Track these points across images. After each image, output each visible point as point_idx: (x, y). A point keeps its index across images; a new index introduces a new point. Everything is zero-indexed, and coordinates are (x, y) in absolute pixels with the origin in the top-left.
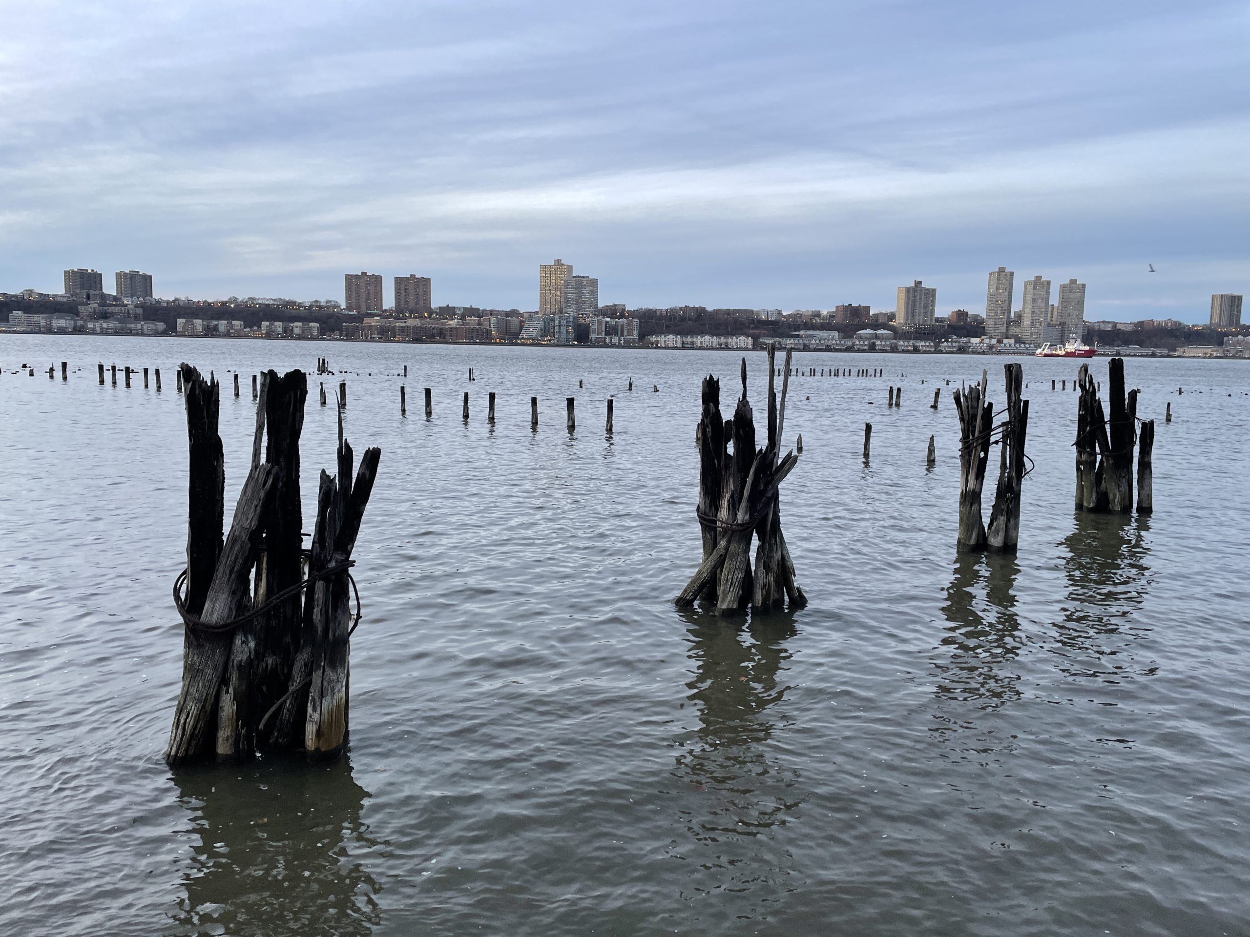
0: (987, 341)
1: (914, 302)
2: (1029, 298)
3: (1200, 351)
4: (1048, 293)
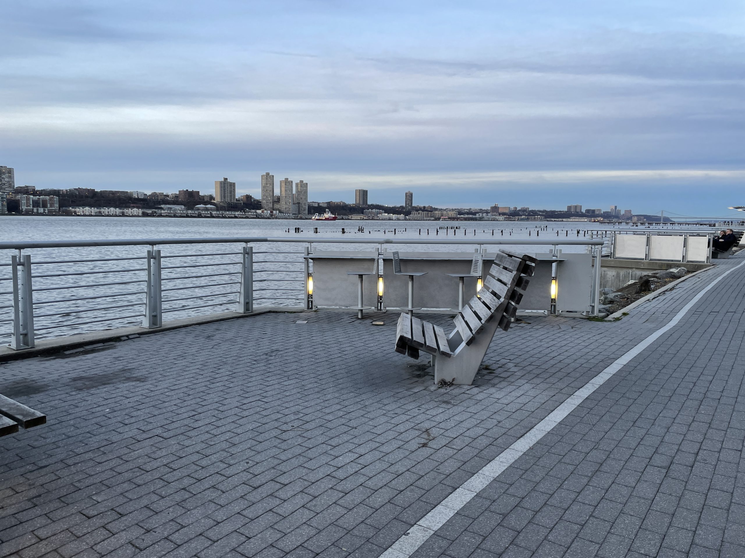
0: (265, 211)
1: (224, 190)
2: (283, 189)
4: (291, 187)
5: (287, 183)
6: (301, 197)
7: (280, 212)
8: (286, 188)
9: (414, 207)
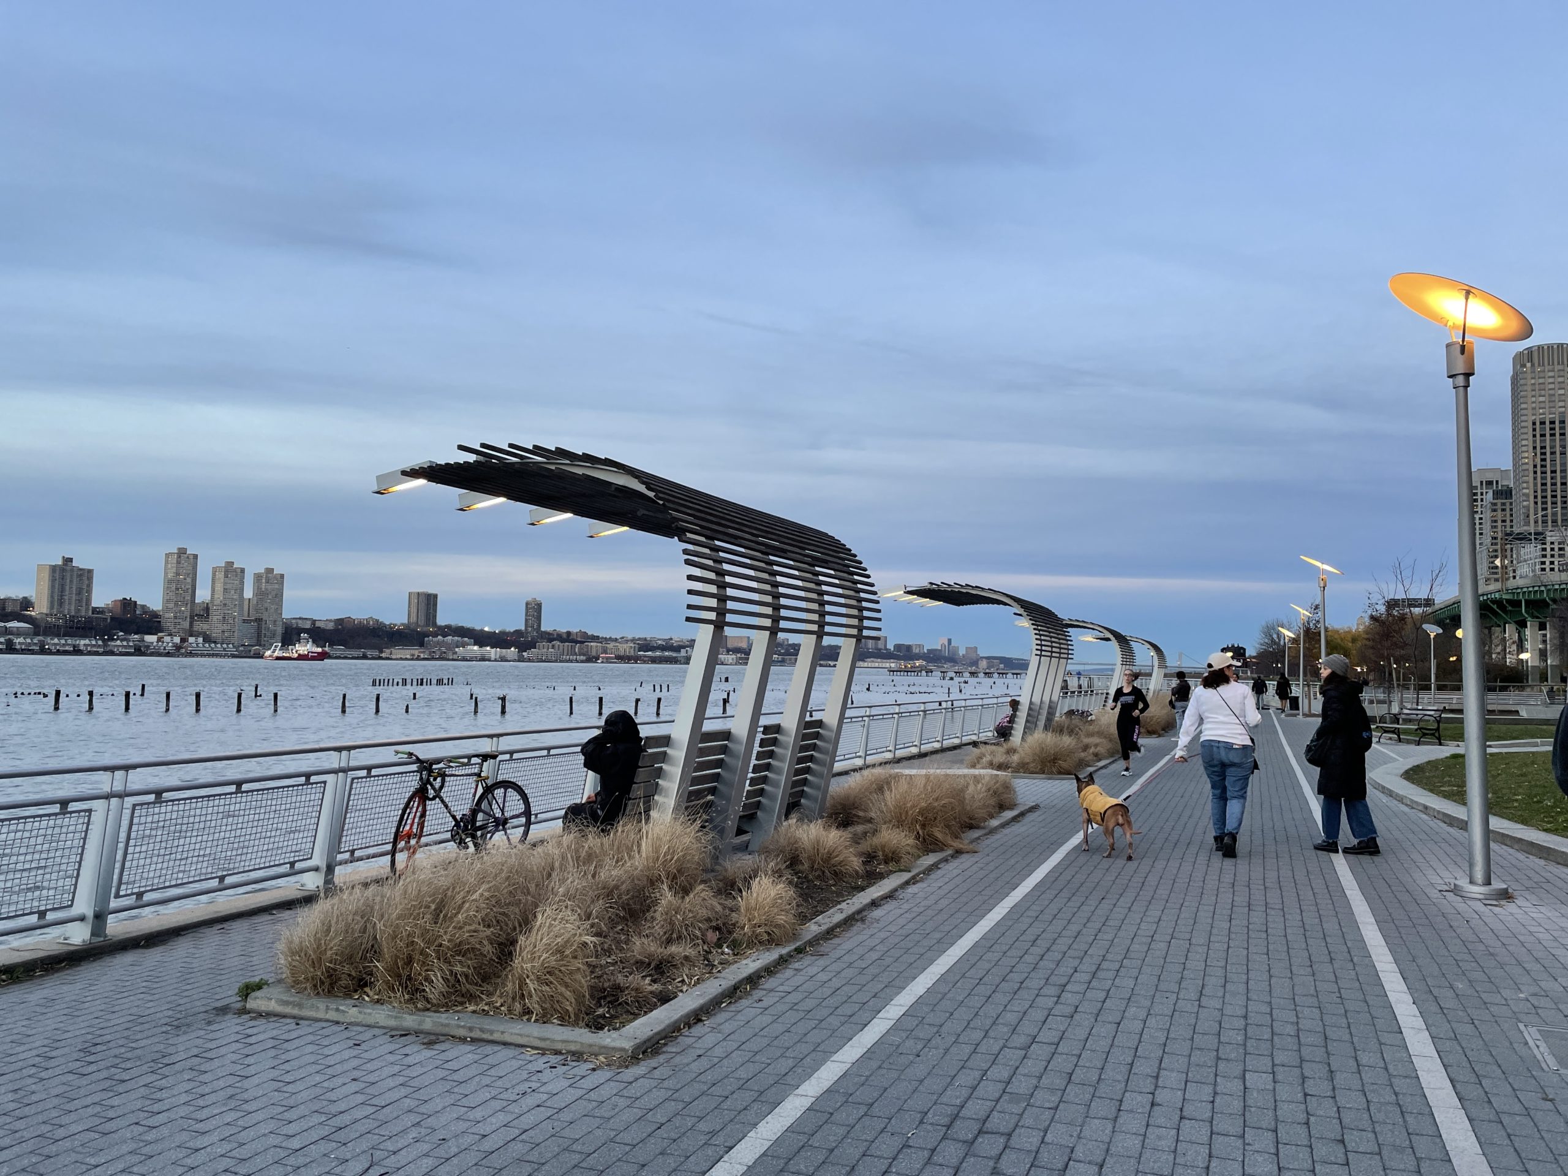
0: (167, 639)
1: (62, 585)
2: (219, 587)
4: (242, 583)
5: (232, 573)
6: (266, 605)
7: (207, 639)
8: (225, 583)
9: (546, 633)
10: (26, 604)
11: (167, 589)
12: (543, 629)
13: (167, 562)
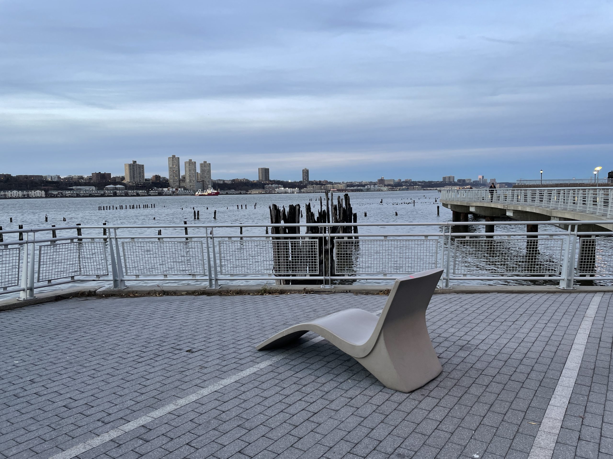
0: (171, 189)
1: (134, 171)
2: (187, 169)
3: (257, 191)
4: (195, 167)
5: (191, 164)
6: (205, 175)
7: (185, 189)
8: (189, 168)
9: (311, 182)
10: (123, 178)
11: (170, 171)
12: (310, 180)
13: (169, 161)
